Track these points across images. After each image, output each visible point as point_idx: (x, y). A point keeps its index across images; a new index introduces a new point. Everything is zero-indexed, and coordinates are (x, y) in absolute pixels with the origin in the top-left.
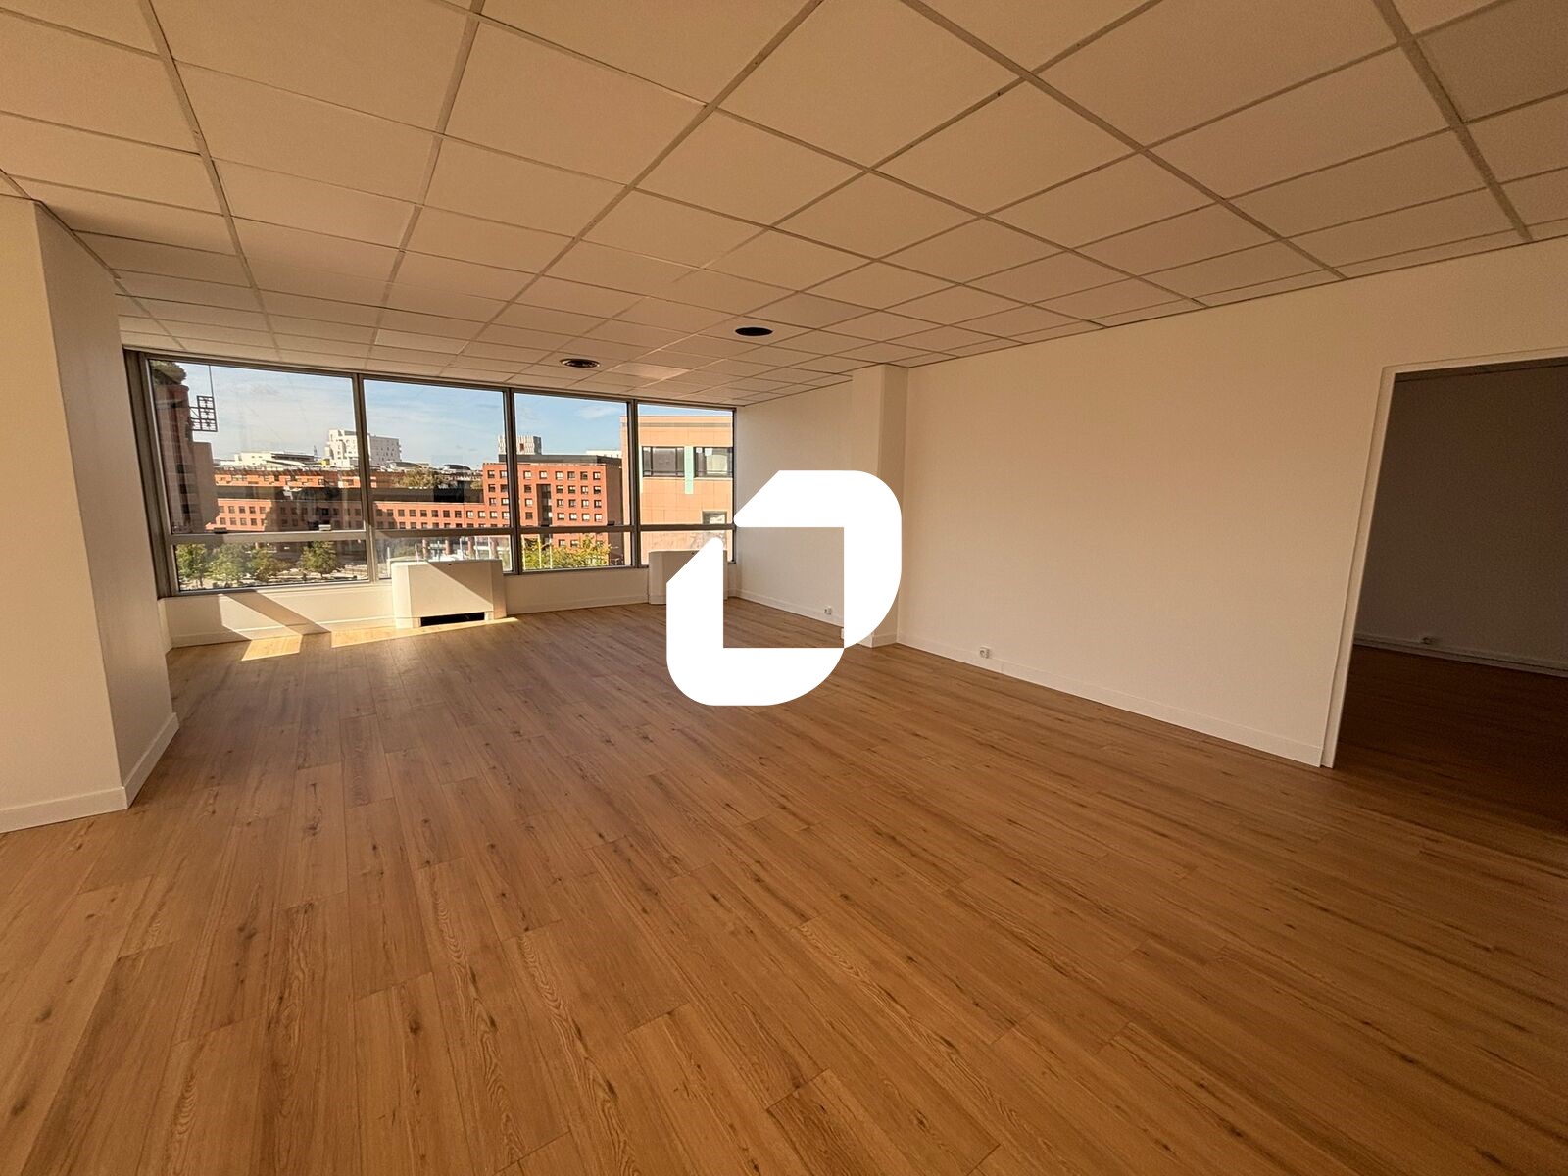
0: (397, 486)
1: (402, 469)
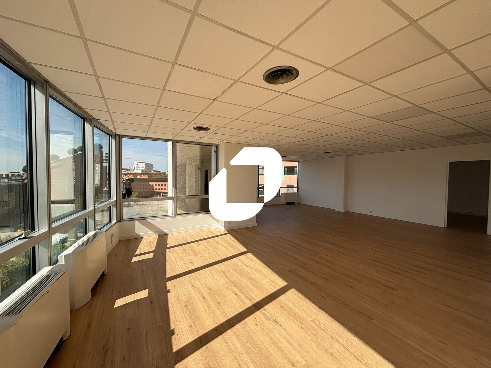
0: (154, 177)
1: (155, 172)
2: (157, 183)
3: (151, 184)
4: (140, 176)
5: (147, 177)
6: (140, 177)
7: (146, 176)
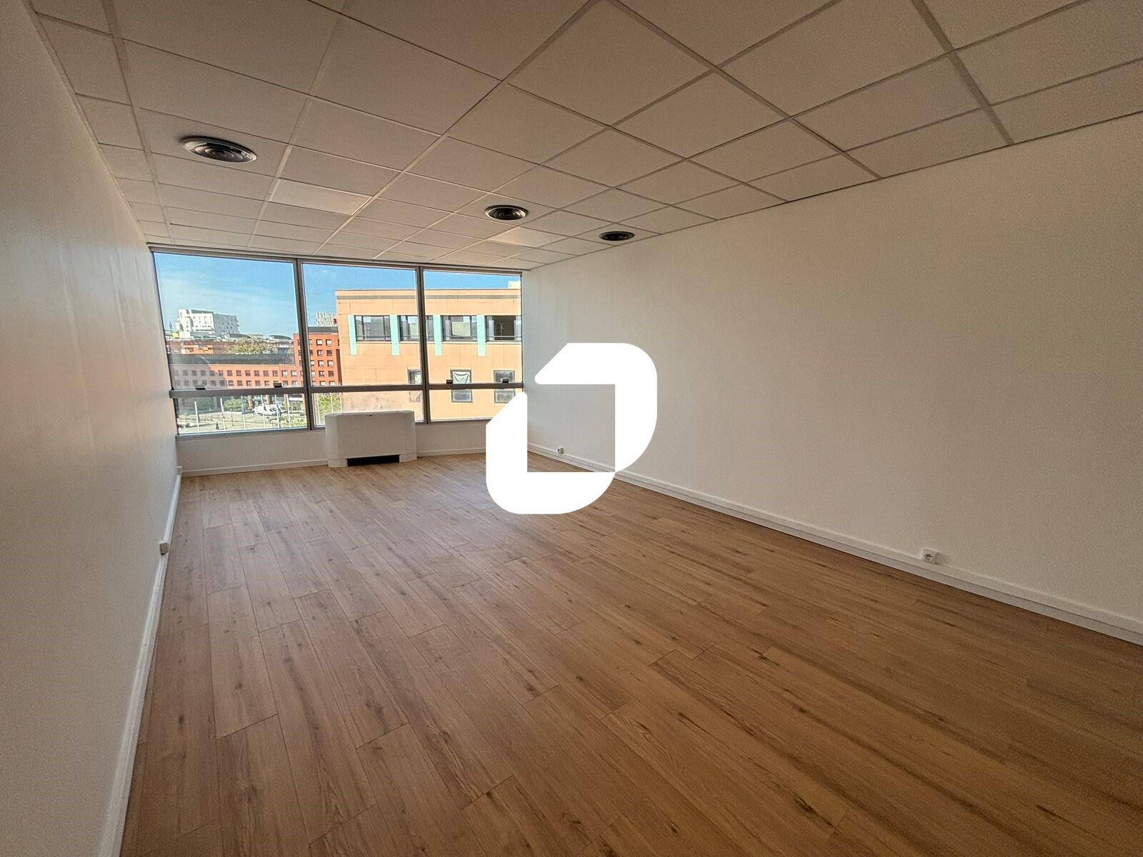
0: (230, 352)
1: (234, 339)
2: (234, 368)
3: (216, 371)
4: (188, 348)
5: (211, 352)
6: (188, 352)
7: (205, 348)
